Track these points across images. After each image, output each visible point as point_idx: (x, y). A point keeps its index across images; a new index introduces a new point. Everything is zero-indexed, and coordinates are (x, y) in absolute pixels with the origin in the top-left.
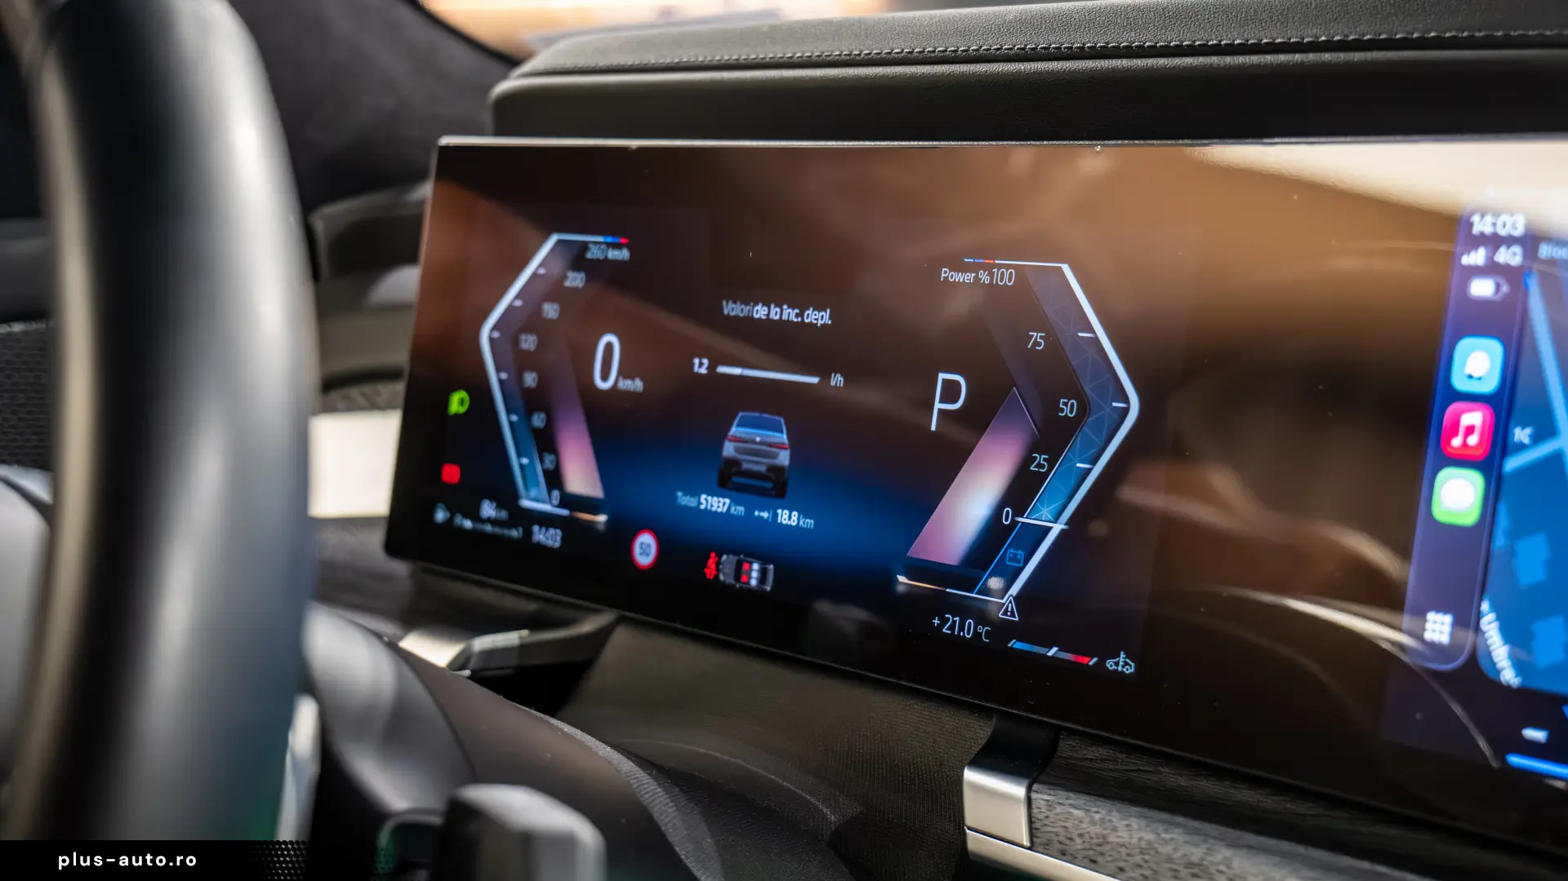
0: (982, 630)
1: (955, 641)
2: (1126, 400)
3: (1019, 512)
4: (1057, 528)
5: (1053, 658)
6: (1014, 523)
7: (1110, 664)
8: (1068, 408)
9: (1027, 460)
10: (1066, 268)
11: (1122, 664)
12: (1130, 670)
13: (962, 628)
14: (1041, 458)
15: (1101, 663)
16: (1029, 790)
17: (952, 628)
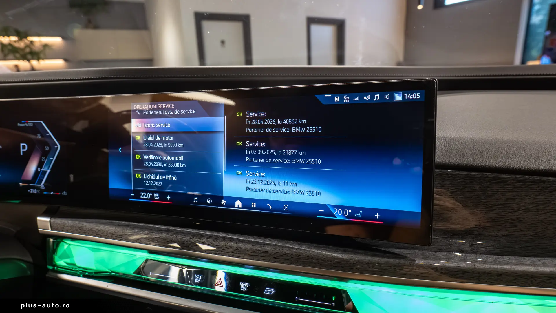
0: (38, 191)
1: (33, 194)
2: (57, 145)
3: (41, 168)
4: (49, 171)
5: (52, 194)
6: (41, 171)
7: (63, 194)
8: (47, 148)
9: (41, 159)
10: (42, 122)
11: (65, 193)
12: (66, 194)
13: (34, 191)
14: (44, 158)
15: (61, 194)
16: (50, 219)
17: (32, 192)
